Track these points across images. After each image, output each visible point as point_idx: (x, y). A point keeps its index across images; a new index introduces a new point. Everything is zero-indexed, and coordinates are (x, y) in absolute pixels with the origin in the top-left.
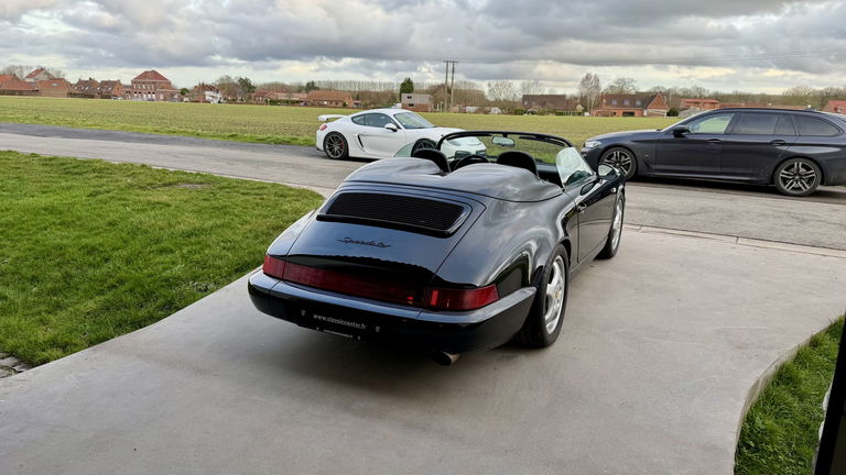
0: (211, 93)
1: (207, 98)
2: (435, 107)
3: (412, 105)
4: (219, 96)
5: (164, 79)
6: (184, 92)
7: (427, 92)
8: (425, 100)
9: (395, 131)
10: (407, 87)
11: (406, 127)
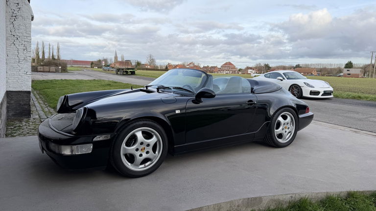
0: (251, 70)
1: (249, 72)
2: (364, 75)
3: (349, 74)
4: (254, 71)
5: (233, 65)
6: (240, 70)
7: (361, 68)
8: (358, 71)
9: (282, 80)
10: (349, 65)
11: (288, 79)
